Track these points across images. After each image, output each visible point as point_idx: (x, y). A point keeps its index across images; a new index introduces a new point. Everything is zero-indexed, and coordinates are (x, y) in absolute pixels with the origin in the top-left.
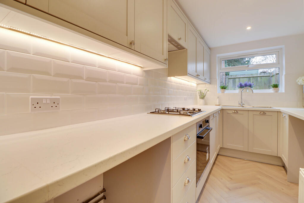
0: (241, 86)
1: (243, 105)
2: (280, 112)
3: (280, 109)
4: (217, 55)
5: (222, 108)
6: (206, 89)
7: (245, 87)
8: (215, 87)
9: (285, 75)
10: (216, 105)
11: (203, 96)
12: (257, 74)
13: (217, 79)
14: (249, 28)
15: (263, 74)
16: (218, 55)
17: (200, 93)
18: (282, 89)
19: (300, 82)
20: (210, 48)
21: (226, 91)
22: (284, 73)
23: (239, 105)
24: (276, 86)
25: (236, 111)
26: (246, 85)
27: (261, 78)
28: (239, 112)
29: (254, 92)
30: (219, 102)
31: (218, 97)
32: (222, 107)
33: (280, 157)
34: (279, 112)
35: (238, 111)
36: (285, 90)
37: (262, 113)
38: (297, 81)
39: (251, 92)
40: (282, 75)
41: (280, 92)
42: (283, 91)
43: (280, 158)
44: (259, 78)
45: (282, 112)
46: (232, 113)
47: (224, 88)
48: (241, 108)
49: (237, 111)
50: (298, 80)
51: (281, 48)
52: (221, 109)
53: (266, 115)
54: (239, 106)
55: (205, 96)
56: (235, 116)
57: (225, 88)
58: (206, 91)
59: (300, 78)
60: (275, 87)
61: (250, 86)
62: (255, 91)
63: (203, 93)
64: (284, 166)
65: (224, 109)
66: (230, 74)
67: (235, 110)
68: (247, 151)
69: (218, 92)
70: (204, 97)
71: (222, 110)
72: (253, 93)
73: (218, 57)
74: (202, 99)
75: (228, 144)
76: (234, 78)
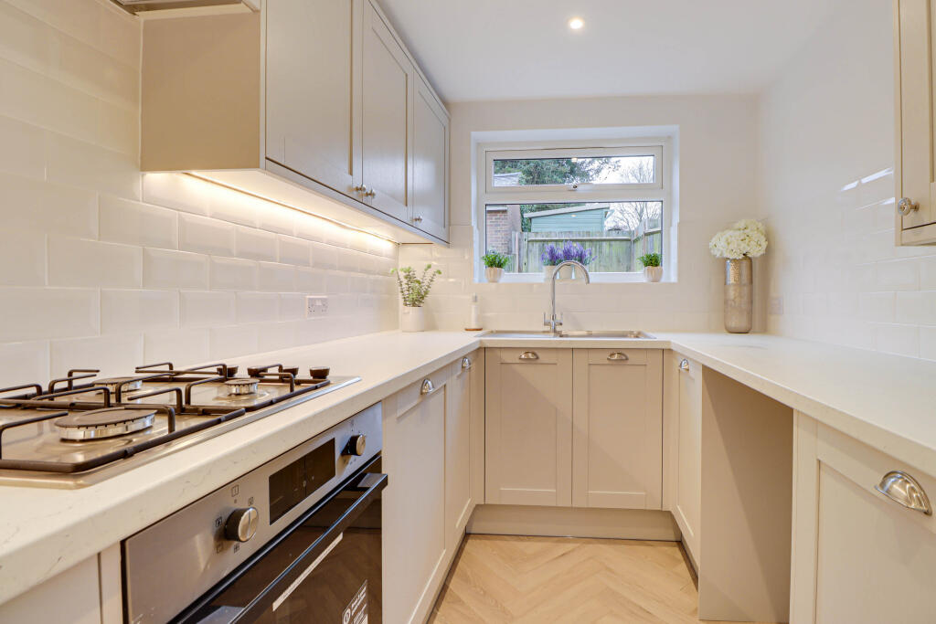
0: (554, 260)
1: (558, 328)
2: (670, 350)
3: (669, 342)
4: (473, 134)
5: (481, 341)
6: (429, 267)
7: (564, 263)
8: (467, 257)
9: (679, 224)
10: (467, 330)
11: (419, 293)
12: (601, 233)
13: (472, 228)
14: (576, 24)
15: (614, 236)
16: (477, 135)
17: (405, 281)
18: (670, 271)
19: (719, 250)
20: (445, 103)
21: (506, 277)
22: (676, 219)
23: (547, 328)
24: (653, 261)
25: (532, 355)
26: (568, 255)
27: (610, 245)
28: (543, 357)
29: (592, 280)
30: (478, 318)
31: (475, 299)
32: (482, 338)
33: (669, 512)
34: (666, 352)
35: (539, 354)
36: (680, 275)
37: (616, 357)
38: (711, 245)
39: (584, 281)
40: (671, 225)
41: (663, 280)
42: (674, 279)
43: (669, 515)
44: (604, 243)
45: (676, 352)
46: (518, 361)
47: (495, 263)
48: (551, 339)
49: (534, 354)
50: (714, 240)
51: (669, 137)
52: (477, 347)
53: (629, 362)
54: (544, 332)
55: (426, 293)
56: (528, 372)
57: (500, 265)
58: (430, 272)
59: (719, 234)
60: (651, 264)
61: (581, 258)
62: (595, 277)
63: (418, 282)
64: (679, 539)
65: (488, 345)
66: (533, 230)
67: (527, 351)
68: (569, 505)
69: (477, 280)
70: (423, 298)
71: (482, 351)
72: (588, 282)
73: (479, 145)
74: (414, 305)
75: (502, 489)
76: (544, 241)
